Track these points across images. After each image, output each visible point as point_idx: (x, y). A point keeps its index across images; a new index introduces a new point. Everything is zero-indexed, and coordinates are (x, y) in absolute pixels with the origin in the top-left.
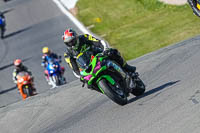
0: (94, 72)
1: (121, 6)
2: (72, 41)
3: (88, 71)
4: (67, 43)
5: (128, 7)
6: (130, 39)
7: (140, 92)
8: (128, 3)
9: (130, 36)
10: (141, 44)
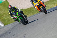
0: (18, 16)
1: (3, 10)
2: (11, 8)
3: (16, 16)
4: (9, 9)
5: (5, 10)
6: (6, 19)
7: (27, 23)
8: (5, 9)
9: (6, 18)
10: (9, 21)
